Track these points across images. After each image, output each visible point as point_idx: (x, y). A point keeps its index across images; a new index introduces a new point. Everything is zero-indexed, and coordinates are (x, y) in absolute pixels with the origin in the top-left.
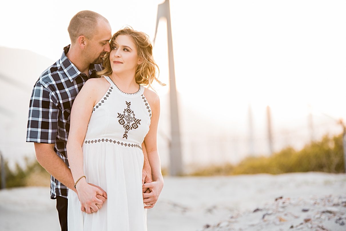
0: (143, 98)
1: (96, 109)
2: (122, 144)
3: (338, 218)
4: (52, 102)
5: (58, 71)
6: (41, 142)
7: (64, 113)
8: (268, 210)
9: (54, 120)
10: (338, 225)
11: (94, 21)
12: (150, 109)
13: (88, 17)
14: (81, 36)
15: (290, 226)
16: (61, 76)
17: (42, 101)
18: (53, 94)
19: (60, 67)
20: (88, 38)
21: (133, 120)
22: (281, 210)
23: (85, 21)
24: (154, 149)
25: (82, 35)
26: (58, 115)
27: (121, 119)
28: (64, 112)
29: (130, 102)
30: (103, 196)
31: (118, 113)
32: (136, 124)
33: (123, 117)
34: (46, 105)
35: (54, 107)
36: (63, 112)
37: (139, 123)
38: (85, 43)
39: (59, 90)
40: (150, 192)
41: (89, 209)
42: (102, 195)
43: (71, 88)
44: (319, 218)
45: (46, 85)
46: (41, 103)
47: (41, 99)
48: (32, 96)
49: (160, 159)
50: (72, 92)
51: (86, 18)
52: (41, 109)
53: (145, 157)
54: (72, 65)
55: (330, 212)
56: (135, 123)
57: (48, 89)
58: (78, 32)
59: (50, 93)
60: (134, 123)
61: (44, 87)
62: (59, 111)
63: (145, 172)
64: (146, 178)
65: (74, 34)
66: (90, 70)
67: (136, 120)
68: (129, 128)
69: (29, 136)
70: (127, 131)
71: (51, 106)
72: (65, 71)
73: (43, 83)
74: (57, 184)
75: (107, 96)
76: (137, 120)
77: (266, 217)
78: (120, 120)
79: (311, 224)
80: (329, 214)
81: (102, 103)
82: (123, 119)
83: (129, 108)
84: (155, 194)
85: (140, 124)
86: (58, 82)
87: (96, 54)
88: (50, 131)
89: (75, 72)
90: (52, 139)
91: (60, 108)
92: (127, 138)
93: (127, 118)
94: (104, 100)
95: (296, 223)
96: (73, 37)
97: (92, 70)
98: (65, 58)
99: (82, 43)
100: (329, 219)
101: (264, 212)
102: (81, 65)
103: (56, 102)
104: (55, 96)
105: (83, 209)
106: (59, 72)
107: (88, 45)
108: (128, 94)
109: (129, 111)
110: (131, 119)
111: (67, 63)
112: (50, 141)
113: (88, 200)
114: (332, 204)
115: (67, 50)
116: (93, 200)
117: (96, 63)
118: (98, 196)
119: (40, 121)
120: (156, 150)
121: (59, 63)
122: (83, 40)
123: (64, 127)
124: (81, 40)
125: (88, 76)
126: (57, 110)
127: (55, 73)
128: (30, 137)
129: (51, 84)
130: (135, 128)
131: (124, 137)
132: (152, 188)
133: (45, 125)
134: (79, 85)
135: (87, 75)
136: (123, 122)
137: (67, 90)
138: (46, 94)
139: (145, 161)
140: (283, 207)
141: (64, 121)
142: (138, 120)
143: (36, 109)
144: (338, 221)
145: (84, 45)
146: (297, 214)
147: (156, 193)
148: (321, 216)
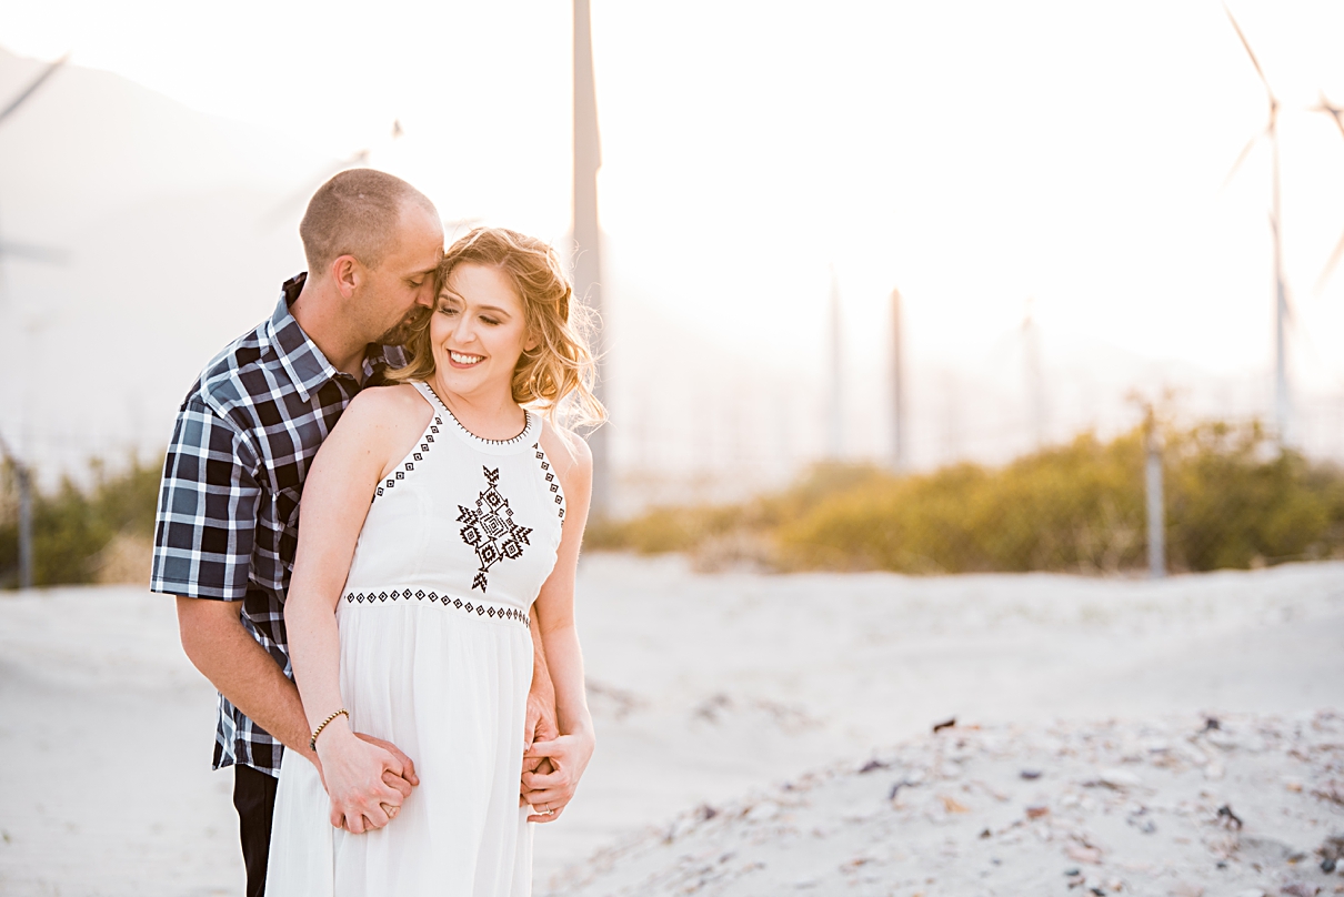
0: (540, 456)
1: (387, 491)
2: (469, 607)
3: (1136, 808)
4: (240, 464)
5: (261, 360)
6: (200, 597)
7: (277, 501)
8: (909, 766)
9: (246, 525)
10: (1135, 831)
11: (389, 209)
12: (560, 492)
13: (369, 194)
14: (343, 257)
15: (980, 829)
16: (270, 377)
17: (208, 460)
18: (245, 437)
19: (268, 349)
20: (366, 263)
21: (505, 530)
22: (952, 770)
23: (358, 206)
24: (564, 622)
25: (347, 254)
26: (256, 506)
27: (469, 527)
28: (278, 498)
29: (497, 470)
30: (403, 777)
31: (460, 507)
32: (517, 543)
33: (473, 518)
34: (219, 473)
35: (245, 481)
36: (274, 499)
37: (526, 539)
38: (354, 280)
39: (264, 425)
40: (552, 770)
41: (359, 821)
42: (400, 774)
43: (303, 420)
44: (1075, 806)
45: (222, 408)
46: (203, 466)
47: (204, 453)
48: (175, 441)
49: (581, 656)
50: (307, 433)
51: (361, 196)
52: (202, 487)
53: (535, 653)
54: (310, 344)
55: (1111, 786)
56: (511, 538)
57: (230, 422)
58: (333, 243)
59: (236, 435)
60: (510, 541)
61: (215, 414)
62: (260, 493)
63: (538, 703)
64: (539, 723)
65: (322, 248)
66: (366, 361)
67: (517, 529)
68: (494, 555)
69: (161, 573)
70: (486, 566)
71: (236, 477)
72: (285, 361)
73: (212, 401)
74: (241, 728)
75: (425, 448)
76: (521, 531)
77: (903, 794)
78: (466, 529)
79: (1049, 825)
80: (1106, 793)
81: (406, 472)
82: (476, 526)
83: (492, 490)
84: (569, 778)
85: (528, 543)
86: (262, 398)
87: (389, 313)
88: (231, 559)
89: (316, 369)
90: (234, 587)
91: (265, 482)
92: (484, 589)
93: (488, 523)
94: (412, 460)
95: (1000, 818)
96: (316, 255)
97: (374, 363)
98: (288, 320)
99: (344, 279)
100: (1107, 811)
101: (895, 776)
102: (336, 347)
103: (253, 465)
104: (250, 446)
105: (338, 819)
106: (262, 366)
107: (365, 286)
108: (490, 442)
109: (493, 498)
110: (500, 527)
111: (290, 338)
112: (228, 593)
113: (356, 792)
114: (1116, 756)
115: (293, 290)
116: (374, 792)
117: (388, 342)
118: (389, 777)
119: (199, 527)
120: (572, 623)
121: (267, 333)
122: (349, 269)
123: (276, 545)
124: (342, 270)
125: (359, 380)
126: (255, 490)
127: (250, 367)
128: (166, 579)
129: (237, 405)
130: (513, 557)
131: (477, 585)
132: (558, 758)
133: (215, 540)
134: (329, 410)
135: (357, 377)
136: (476, 537)
137: (289, 425)
138: (221, 439)
139: (535, 667)
140: (958, 762)
141: (276, 527)
142: (523, 529)
143: (187, 484)
144: (1135, 819)
145: (353, 284)
146: (1001, 789)
147: (571, 776)
148: (1081, 796)
